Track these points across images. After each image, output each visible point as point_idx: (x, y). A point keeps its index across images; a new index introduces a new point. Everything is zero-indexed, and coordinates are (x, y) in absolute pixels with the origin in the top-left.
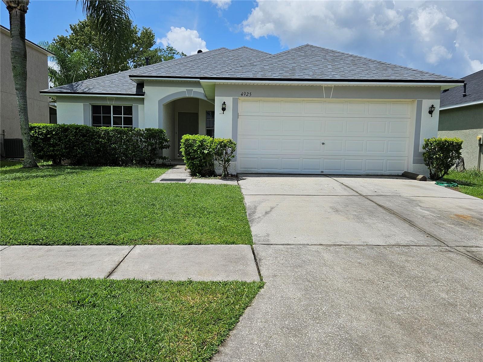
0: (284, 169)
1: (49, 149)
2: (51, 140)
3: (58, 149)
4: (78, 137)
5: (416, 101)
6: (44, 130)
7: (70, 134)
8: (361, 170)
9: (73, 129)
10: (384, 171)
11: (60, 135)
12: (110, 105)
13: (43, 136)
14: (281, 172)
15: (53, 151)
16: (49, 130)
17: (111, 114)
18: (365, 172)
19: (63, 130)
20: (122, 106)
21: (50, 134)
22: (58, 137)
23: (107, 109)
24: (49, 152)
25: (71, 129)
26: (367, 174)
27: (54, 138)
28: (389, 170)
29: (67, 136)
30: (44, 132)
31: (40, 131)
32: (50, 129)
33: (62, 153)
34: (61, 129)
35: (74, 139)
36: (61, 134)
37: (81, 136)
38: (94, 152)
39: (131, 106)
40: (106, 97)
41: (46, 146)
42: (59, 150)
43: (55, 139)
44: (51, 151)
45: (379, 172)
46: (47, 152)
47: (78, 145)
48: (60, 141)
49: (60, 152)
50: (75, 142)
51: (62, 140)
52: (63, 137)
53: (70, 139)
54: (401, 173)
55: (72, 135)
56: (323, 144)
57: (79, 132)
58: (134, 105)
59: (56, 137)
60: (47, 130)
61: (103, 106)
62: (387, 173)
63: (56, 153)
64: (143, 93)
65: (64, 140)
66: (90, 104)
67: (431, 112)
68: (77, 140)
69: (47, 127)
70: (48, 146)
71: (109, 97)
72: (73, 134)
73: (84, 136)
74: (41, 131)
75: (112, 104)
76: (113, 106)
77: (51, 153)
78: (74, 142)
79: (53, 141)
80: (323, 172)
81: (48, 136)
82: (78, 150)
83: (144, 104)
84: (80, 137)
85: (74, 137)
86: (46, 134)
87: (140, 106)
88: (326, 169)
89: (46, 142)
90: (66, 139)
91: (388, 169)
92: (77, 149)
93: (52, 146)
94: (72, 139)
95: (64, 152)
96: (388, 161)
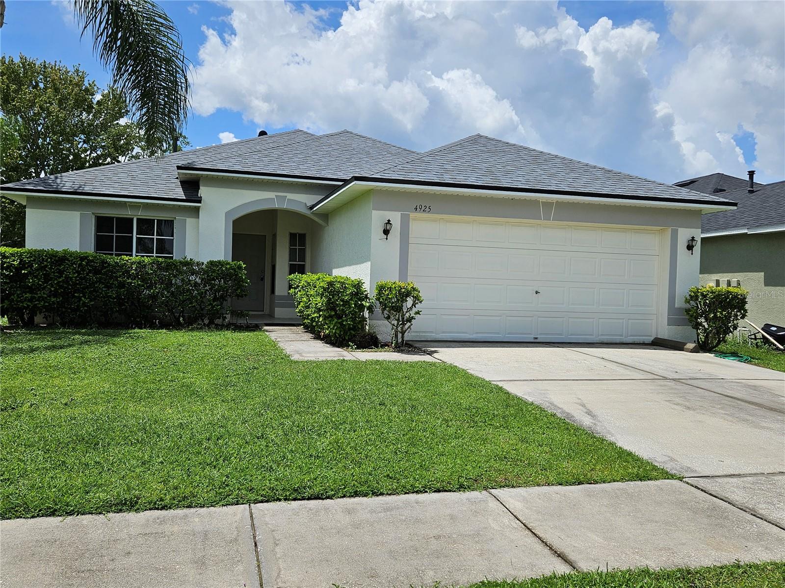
0: (477, 333)
1: (23, 296)
2: (29, 279)
3: (42, 297)
4: (84, 274)
5: (670, 230)
6: (14, 261)
7: (67, 269)
8: (592, 335)
9: (75, 258)
10: (625, 337)
11: (47, 271)
12: (132, 217)
13: (11, 271)
14: (473, 338)
15: (31, 300)
16: (25, 260)
17: (132, 234)
18: (597, 339)
19: (54, 260)
20: (155, 220)
21: (27, 268)
22: (43, 274)
23: (125, 224)
24: (22, 302)
25: (70, 259)
26: (600, 342)
27: (34, 276)
28: (631, 336)
29: (61, 273)
30: (15, 263)
31: (5, 262)
32: (28, 258)
33: (50, 304)
34: (51, 259)
35: (76, 277)
36: (51, 268)
37: (90, 271)
38: (113, 302)
39: (172, 219)
40: (125, 202)
41: (17, 290)
42: (44, 299)
43: (36, 277)
44: (25, 301)
45: (617, 339)
46: (18, 301)
47: (84, 288)
48: (46, 282)
49: (44, 303)
50: (77, 284)
51: (51, 279)
52: (54, 274)
53: (67, 277)
54: (650, 339)
55: (73, 270)
56: (536, 293)
57: (87, 266)
58: (178, 219)
59: (39, 273)
60: (21, 261)
61: (117, 218)
62: (629, 339)
63: (39, 304)
64: (199, 197)
65: (56, 279)
66: (93, 213)
67: (690, 247)
68: (82, 280)
69: (21, 255)
70: (21, 290)
71: (131, 202)
72: (75, 269)
73: (96, 271)
74: (9, 263)
75: (136, 215)
76: (137, 219)
77: (26, 304)
78: (75, 284)
79: (34, 281)
80: (537, 338)
81: (23, 272)
82: (83, 298)
83: (199, 218)
84: (87, 274)
85: (77, 275)
86: (18, 269)
87: (190, 221)
88: (541, 334)
89: (17, 284)
90: (60, 277)
91: (629, 334)
92: (80, 299)
93: (28, 290)
94: (73, 277)
95: (54, 303)
96: (630, 321)
